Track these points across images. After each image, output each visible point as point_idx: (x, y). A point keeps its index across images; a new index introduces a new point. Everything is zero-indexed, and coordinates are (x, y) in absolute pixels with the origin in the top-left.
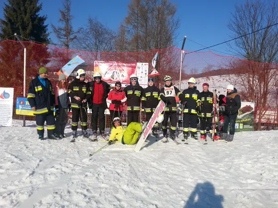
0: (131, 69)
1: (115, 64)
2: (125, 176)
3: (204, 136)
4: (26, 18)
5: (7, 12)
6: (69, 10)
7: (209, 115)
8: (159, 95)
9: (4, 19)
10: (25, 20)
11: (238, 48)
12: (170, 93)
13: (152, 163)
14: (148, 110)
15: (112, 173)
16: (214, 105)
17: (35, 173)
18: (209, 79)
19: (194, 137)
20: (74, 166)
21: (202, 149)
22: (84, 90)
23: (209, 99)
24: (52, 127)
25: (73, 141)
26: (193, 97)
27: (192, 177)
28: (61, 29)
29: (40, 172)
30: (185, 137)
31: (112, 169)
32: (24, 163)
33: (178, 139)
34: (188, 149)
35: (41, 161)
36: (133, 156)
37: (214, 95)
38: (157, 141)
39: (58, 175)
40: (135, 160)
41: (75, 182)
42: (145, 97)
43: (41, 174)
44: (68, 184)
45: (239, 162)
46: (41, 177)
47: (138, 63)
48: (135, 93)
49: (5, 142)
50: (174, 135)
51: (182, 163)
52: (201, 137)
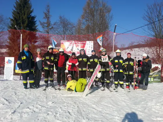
0: (83, 45)
1: (74, 42)
2: (73, 115)
3: (128, 86)
4: (25, 17)
5: (14, 14)
6: (49, 12)
7: (131, 73)
8: (98, 61)
9: (12, 18)
10: (24, 18)
11: (149, 31)
12: (105, 59)
13: (93, 105)
14: (92, 70)
15: (65, 112)
16: (134, 67)
17: (16, 112)
18: (132, 51)
19: (122, 87)
20: (42, 107)
21: (127, 95)
22: (52, 58)
23: (131, 63)
24: (32, 81)
25: (45, 90)
26: (120, 61)
27: (118, 115)
28: (45, 23)
29: (19, 111)
30: (116, 87)
31: (66, 110)
32: (11, 104)
33: (111, 88)
34: (117, 96)
35: (21, 103)
36: (81, 100)
37: (135, 60)
38: (97, 89)
39: (30, 114)
40: (82, 103)
41: (40, 118)
42: (90, 62)
43: (19, 113)
44: (35, 120)
45: (151, 105)
46: (19, 115)
47: (87, 41)
48: (83, 60)
49: (4, 91)
50: (109, 86)
51: (112, 105)
52: (126, 87)
